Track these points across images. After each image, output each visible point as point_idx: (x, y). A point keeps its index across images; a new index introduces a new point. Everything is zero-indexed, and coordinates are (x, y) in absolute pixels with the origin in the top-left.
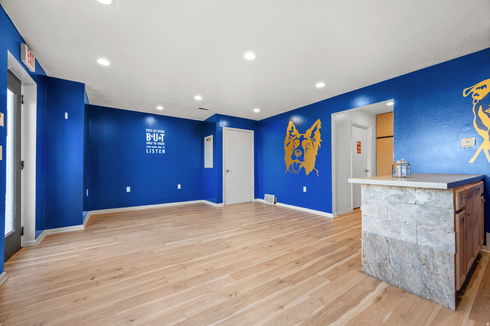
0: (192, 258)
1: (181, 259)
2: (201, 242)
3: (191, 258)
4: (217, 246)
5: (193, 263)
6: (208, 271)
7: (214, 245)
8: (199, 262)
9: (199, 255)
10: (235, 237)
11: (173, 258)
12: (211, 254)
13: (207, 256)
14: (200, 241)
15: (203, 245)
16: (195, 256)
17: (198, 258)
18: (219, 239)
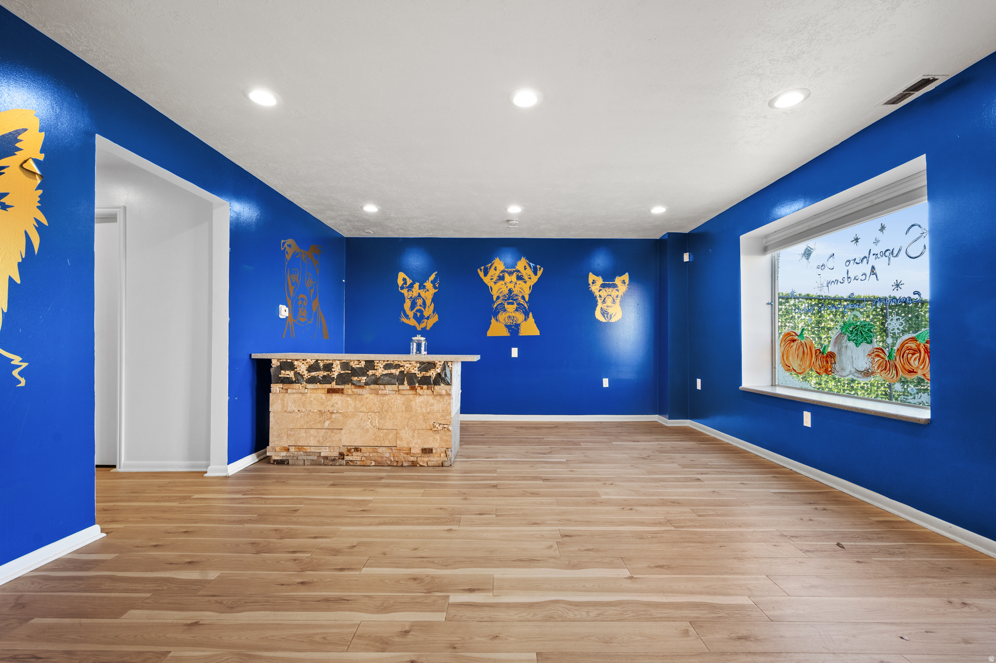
0: (657, 535)
1: (680, 538)
2: (628, 574)
3: (659, 535)
4: (590, 547)
5: (655, 524)
6: (630, 508)
7: (597, 550)
8: (642, 523)
9: (641, 537)
10: (521, 560)
11: (700, 544)
12: (615, 531)
13: (625, 530)
14: (631, 578)
15: (624, 560)
16: (649, 537)
17: (644, 531)
18: (574, 567)
